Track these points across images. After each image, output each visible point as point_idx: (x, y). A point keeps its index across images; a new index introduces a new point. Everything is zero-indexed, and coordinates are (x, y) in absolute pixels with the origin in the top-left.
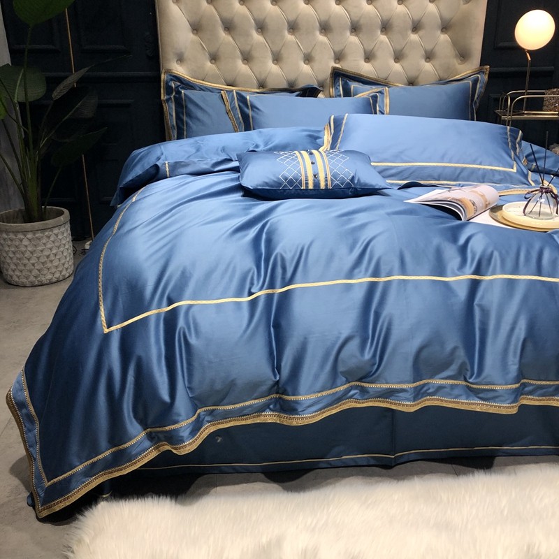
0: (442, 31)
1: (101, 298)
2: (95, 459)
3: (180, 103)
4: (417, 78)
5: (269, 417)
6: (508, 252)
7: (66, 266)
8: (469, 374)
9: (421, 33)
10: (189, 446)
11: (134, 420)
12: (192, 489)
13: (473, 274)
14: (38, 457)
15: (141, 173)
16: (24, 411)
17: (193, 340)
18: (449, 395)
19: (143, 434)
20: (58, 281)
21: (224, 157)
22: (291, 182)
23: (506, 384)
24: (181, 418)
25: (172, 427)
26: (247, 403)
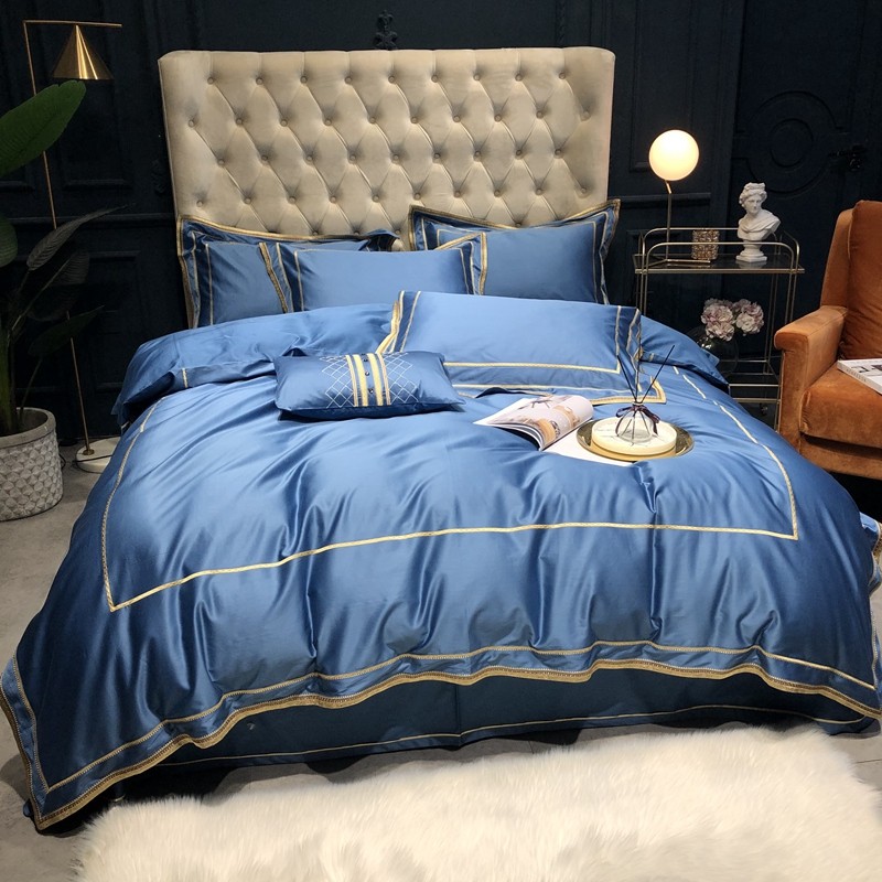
0: (556, 153)
1: (105, 571)
2: (105, 757)
3: (204, 261)
4: (525, 216)
5: (307, 699)
6: (577, 495)
7: (53, 490)
8: (533, 638)
9: (528, 157)
10: (213, 738)
11: (148, 710)
12: (221, 785)
13: (537, 523)
14: (36, 758)
15: (150, 384)
16: (17, 705)
17: (213, 617)
18: (513, 663)
19: (161, 725)
20: (41, 513)
21: (260, 358)
22: (340, 399)
23: (573, 649)
24: (202, 707)
25: (193, 717)
26: (280, 685)
